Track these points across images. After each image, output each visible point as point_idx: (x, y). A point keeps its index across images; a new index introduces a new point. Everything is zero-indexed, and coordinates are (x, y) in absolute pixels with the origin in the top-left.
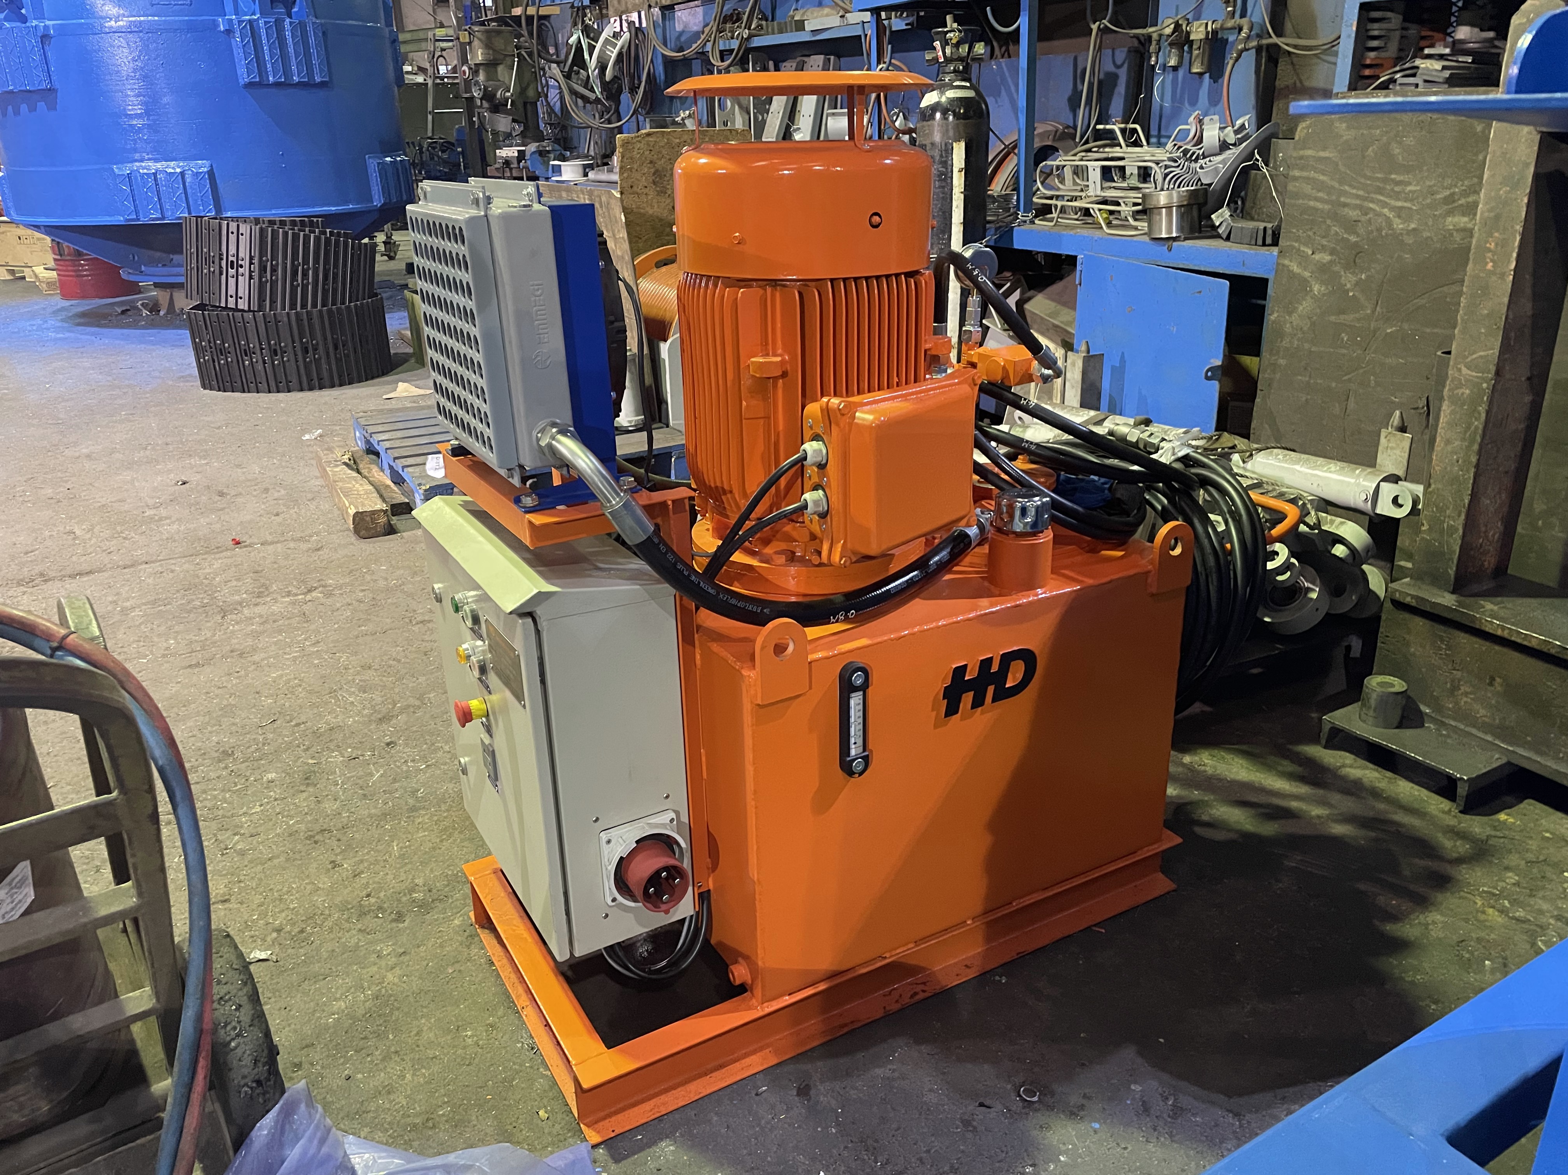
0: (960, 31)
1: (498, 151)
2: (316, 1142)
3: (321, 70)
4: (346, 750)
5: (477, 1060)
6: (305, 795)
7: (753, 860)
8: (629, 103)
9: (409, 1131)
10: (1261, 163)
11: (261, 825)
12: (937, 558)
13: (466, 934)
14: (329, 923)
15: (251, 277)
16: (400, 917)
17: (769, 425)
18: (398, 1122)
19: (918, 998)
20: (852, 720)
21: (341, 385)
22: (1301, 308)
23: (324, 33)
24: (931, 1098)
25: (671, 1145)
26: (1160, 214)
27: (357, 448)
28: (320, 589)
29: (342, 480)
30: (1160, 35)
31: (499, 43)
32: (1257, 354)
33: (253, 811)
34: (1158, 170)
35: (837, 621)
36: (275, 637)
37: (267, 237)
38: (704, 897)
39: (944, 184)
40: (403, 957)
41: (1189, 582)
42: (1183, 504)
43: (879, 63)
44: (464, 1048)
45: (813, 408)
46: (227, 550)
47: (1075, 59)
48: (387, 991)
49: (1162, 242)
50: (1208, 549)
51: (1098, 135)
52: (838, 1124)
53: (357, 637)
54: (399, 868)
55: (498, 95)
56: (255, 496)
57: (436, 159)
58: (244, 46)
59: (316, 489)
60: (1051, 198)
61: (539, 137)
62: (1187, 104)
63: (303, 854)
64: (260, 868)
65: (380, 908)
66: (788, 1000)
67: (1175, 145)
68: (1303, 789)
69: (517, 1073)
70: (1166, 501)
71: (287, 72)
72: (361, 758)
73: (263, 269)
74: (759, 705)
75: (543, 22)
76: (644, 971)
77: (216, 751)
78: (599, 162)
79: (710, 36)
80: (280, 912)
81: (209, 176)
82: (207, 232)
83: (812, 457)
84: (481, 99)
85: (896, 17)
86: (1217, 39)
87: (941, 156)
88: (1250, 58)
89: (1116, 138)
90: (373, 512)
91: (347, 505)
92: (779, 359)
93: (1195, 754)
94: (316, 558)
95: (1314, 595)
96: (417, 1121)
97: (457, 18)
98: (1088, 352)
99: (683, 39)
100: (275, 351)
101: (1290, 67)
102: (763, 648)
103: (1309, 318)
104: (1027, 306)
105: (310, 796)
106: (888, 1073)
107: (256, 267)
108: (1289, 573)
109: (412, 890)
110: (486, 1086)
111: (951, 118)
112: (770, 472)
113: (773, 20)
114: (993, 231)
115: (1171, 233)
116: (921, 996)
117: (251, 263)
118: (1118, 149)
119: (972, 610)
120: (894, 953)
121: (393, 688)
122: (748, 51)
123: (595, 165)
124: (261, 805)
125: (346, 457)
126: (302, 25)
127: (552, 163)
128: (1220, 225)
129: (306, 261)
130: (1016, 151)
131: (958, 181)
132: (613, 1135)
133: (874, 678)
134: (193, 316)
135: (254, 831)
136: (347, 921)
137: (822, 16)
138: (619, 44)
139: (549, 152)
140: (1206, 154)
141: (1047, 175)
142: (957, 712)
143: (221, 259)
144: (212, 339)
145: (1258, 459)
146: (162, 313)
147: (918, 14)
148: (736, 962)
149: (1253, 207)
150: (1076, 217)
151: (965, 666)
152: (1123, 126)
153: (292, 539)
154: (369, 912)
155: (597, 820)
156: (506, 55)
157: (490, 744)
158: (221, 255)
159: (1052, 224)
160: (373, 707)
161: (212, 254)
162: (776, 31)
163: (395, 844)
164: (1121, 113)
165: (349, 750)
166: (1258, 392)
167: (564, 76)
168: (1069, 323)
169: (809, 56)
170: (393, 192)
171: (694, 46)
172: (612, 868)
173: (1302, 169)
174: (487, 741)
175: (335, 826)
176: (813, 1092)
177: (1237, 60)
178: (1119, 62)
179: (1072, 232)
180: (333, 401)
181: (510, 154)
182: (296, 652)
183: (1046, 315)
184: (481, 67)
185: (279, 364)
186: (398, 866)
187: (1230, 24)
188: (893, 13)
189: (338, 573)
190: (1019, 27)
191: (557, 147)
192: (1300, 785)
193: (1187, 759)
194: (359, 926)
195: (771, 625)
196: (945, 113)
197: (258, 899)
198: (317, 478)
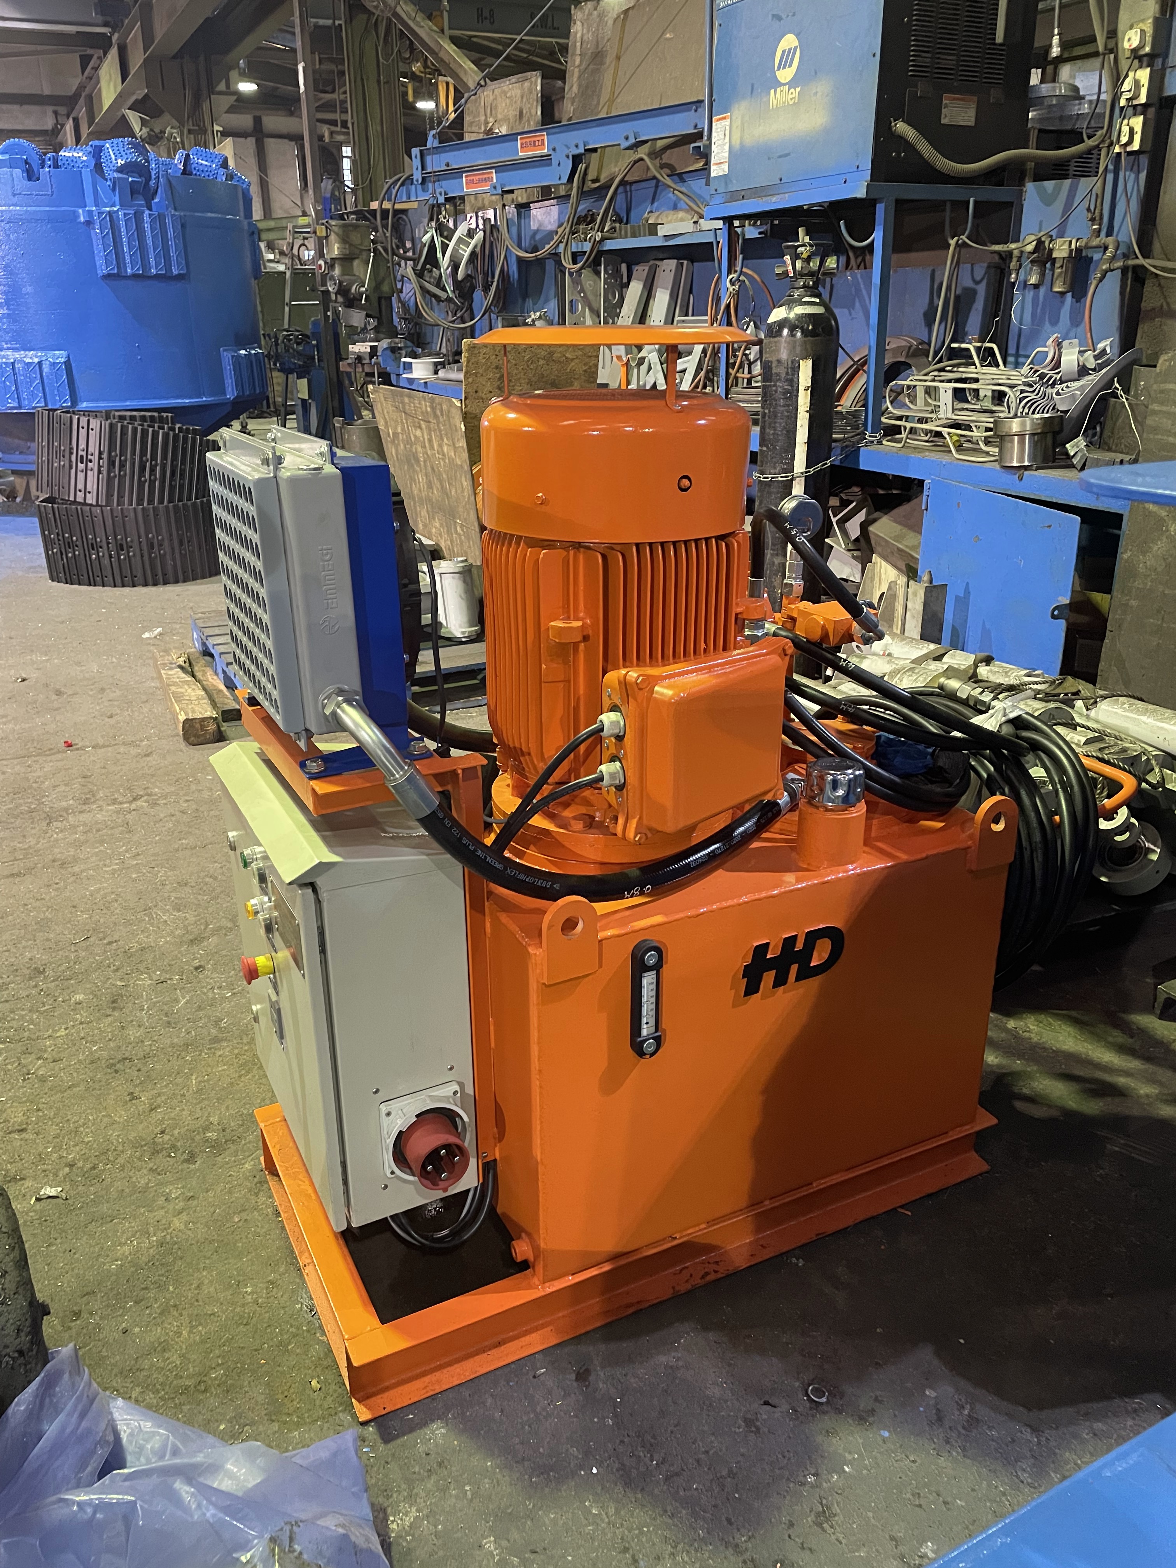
0: (811, 245)
1: (350, 346)
2: (76, 1415)
3: (179, 264)
4: (155, 972)
5: (255, 1319)
6: (110, 1019)
7: (537, 1141)
8: (482, 300)
9: (181, 1394)
10: (1120, 392)
11: (65, 1049)
12: (741, 829)
13: (256, 1180)
14: (121, 1160)
15: (99, 472)
16: (191, 1158)
17: (569, 687)
18: (171, 1383)
19: (709, 1278)
20: (644, 999)
21: (184, 581)
22: (1155, 548)
23: (183, 226)
24: (714, 1392)
25: (443, 1427)
26: (1012, 442)
27: (193, 650)
28: (146, 798)
29: (175, 684)
30: (1022, 252)
31: (356, 238)
32: (1108, 591)
33: (58, 1035)
34: (1012, 395)
35: (632, 896)
36: (97, 848)
37: (116, 432)
38: (489, 1168)
39: (790, 403)
40: (190, 1202)
41: (1012, 859)
42: (1009, 772)
43: (729, 273)
44: (243, 1305)
45: (612, 677)
46: (59, 752)
47: (933, 272)
48: (172, 1238)
49: (1013, 471)
50: (1034, 823)
51: (953, 354)
52: (616, 1416)
53: (177, 850)
54: (196, 1104)
55: (353, 290)
56: (91, 696)
57: (291, 351)
58: (103, 237)
59: (151, 691)
60: (900, 418)
61: (393, 333)
62: (1047, 323)
63: (103, 1083)
64: (59, 1095)
65: (174, 1147)
66: (571, 1280)
67: (1031, 368)
68: (1134, 1064)
69: (294, 1337)
70: (992, 769)
71: (145, 265)
72: (169, 982)
73: (111, 463)
74: (544, 984)
75: (400, 216)
76: (426, 1239)
77: (28, 968)
78: (451, 359)
79: (563, 238)
80: (74, 1146)
81: (66, 367)
82: (58, 426)
83: (609, 730)
84: (336, 294)
85: (750, 225)
86: (1081, 257)
87: (787, 374)
88: (1114, 279)
89: (971, 357)
90: (203, 720)
91: (178, 711)
92: (580, 623)
93: (1021, 1019)
94: (144, 765)
95: (1154, 857)
96: (188, 1383)
97: (316, 211)
98: (931, 582)
99: (538, 237)
100: (121, 545)
101: (1156, 288)
102: (550, 927)
103: (1164, 559)
104: (871, 529)
105: (115, 1021)
106: (672, 1362)
107: (104, 462)
108: (1128, 834)
109: (206, 1129)
110: (262, 1349)
111: (799, 334)
112: (569, 739)
113: (627, 223)
114: (839, 451)
115: (1023, 462)
116: (712, 1277)
117: (100, 458)
118: (972, 369)
119: (776, 887)
120: (684, 1233)
121: (207, 908)
122: (601, 253)
123: (446, 362)
124: (66, 1029)
125: (182, 659)
126: (161, 217)
127: (403, 360)
128: (1074, 455)
129: (154, 457)
130: (865, 368)
131: (804, 400)
132: (384, 1412)
133: (670, 957)
134: (42, 509)
135: (57, 1057)
136: (139, 1159)
137: (677, 220)
138: (473, 243)
139: (400, 348)
140: (1063, 379)
141: (898, 393)
142: (757, 992)
143: (71, 453)
144: (60, 533)
145: (1103, 707)
146: (18, 500)
147: (772, 222)
148: (519, 1237)
149: (1110, 437)
150: (926, 438)
151: (768, 944)
152: (979, 344)
153: (123, 743)
154: (162, 1150)
155: (377, 1091)
156: (362, 250)
157: (276, 1001)
158: (71, 449)
159: (900, 445)
160: (186, 927)
161: (62, 448)
162: (629, 234)
163: (194, 1077)
164: (978, 332)
165: (158, 973)
166: (1108, 633)
167: (415, 274)
168: (915, 548)
169: (662, 259)
170: (246, 386)
171: (547, 247)
172: (391, 1141)
173: (1162, 403)
174: (274, 998)
175: (136, 1055)
176: (592, 1378)
177: (1101, 280)
178: (978, 278)
179: (919, 456)
180: (176, 598)
181: (363, 350)
182: (116, 864)
183: (891, 538)
184: (337, 262)
185: (125, 559)
186: (195, 1102)
187: (1095, 242)
188: (747, 222)
189: (164, 781)
190: (873, 241)
191: (409, 343)
192: (1130, 1058)
193: (1011, 1024)
194: (151, 1165)
195: (561, 902)
196: (792, 329)
197: (53, 1130)
198: (153, 678)
